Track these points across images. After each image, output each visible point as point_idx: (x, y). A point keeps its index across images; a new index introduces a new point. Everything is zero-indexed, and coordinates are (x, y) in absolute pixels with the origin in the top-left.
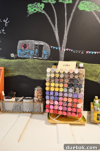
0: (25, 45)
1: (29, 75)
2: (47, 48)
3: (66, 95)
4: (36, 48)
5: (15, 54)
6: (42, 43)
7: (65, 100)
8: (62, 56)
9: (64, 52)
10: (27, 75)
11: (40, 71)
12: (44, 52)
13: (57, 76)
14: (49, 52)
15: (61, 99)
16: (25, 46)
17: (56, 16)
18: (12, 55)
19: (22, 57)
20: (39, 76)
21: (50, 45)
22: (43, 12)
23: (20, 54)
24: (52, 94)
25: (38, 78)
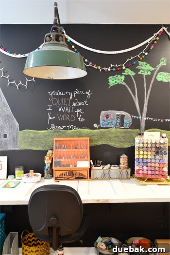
0: (108, 115)
1: (112, 144)
2: (128, 118)
3: (153, 161)
4: (118, 118)
5: (98, 124)
6: (124, 113)
7: (153, 165)
8: (143, 125)
9: (144, 121)
10: (110, 144)
11: (123, 139)
12: (125, 121)
13: (145, 145)
14: (131, 122)
15: (149, 164)
16: (107, 117)
17: (136, 87)
18: (95, 125)
19: (105, 127)
20: (122, 144)
21: (131, 114)
22: (124, 84)
23: (102, 124)
24: (141, 160)
25: (120, 147)
